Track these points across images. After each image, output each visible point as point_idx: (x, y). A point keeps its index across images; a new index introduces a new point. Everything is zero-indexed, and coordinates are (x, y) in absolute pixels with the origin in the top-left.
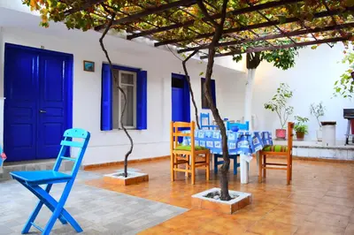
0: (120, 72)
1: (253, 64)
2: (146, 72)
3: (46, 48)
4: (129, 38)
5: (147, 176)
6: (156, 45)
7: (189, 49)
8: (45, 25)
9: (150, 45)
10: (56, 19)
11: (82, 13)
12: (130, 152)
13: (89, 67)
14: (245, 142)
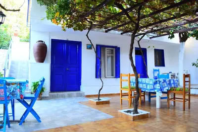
0: (106, 48)
1: (183, 39)
2: (119, 48)
3: (69, 40)
4: (106, 32)
5: (109, 101)
6: (122, 34)
7: (141, 34)
8: (64, 30)
9: (119, 34)
10: (69, 27)
11: (80, 23)
12: (101, 89)
13: (90, 47)
14: (158, 85)
